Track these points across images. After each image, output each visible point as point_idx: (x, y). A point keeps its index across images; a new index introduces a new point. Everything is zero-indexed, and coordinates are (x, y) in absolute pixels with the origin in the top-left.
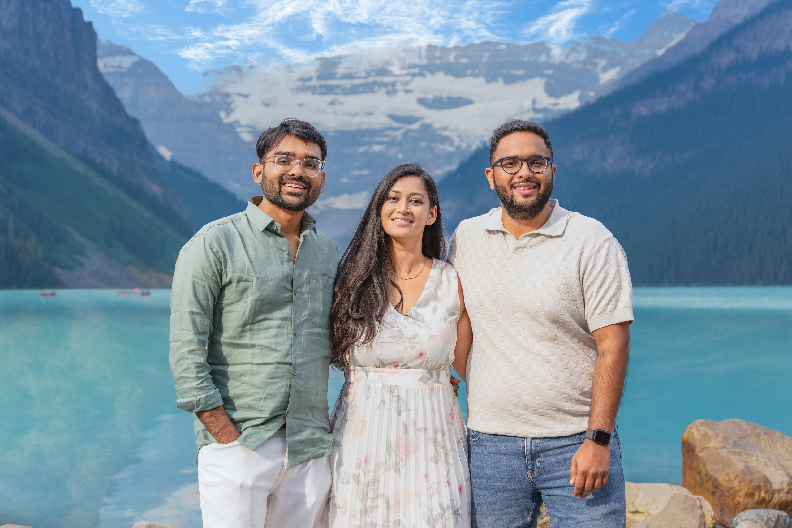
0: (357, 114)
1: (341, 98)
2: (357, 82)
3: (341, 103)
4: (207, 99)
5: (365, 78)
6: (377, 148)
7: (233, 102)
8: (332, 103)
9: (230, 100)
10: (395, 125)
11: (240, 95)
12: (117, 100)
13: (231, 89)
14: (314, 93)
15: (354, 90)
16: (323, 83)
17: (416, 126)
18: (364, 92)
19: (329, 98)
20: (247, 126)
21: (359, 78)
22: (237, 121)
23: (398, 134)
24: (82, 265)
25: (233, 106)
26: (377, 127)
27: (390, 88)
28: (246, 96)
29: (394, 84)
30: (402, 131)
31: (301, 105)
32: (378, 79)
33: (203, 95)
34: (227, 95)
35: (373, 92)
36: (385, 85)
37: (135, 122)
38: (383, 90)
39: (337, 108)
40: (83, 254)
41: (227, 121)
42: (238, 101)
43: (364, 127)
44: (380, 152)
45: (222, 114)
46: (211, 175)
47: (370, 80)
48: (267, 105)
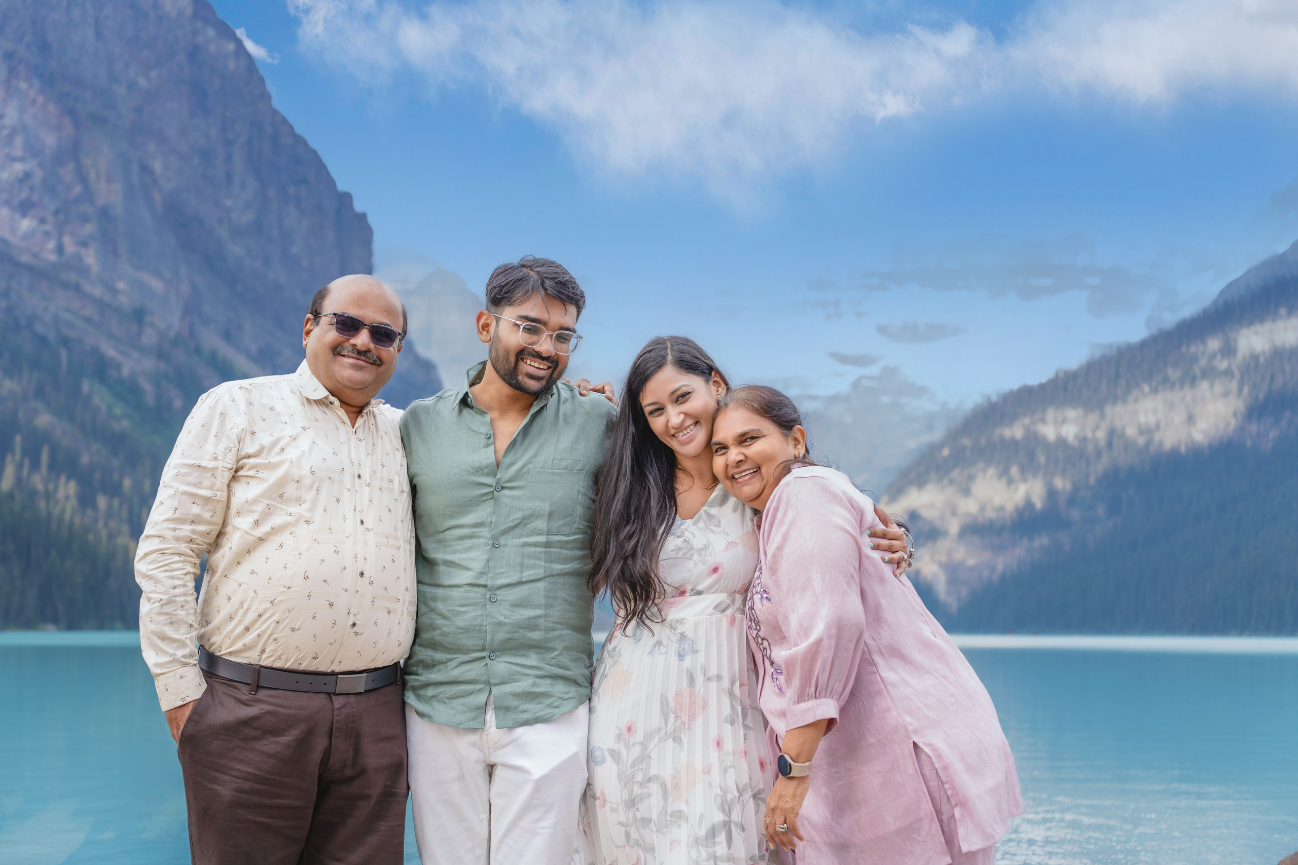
37: (428, 366)
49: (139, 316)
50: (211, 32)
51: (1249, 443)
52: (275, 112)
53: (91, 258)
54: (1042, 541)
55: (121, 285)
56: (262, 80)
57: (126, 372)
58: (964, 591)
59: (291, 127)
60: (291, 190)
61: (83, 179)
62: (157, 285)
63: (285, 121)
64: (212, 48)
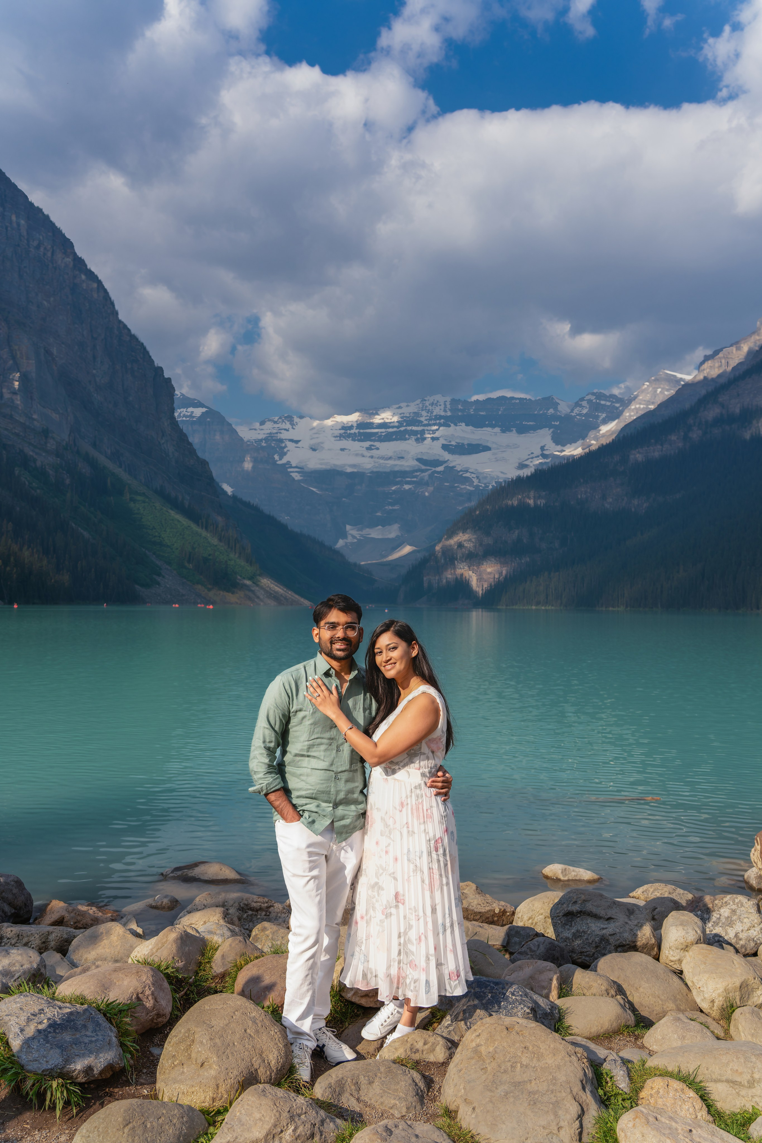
0: (390, 458)
1: (377, 444)
2: (391, 430)
3: (378, 449)
4: (264, 444)
5: (398, 427)
6: (407, 487)
7: (286, 447)
8: (369, 449)
9: (283, 445)
10: (423, 467)
11: (291, 440)
12: (190, 444)
13: (284, 435)
14: (354, 440)
15: (388, 438)
16: (362, 431)
17: (441, 469)
18: (396, 439)
19: (367, 444)
20: (296, 467)
21: (393, 427)
22: (289, 463)
23: (426, 475)
24: (159, 584)
25: (285, 450)
26: (407, 469)
27: (419, 436)
28: (297, 442)
29: (423, 432)
30: (430, 472)
31: (342, 450)
32: (409, 428)
33: (261, 440)
34: (281, 441)
35: (406, 439)
36: (414, 433)
37: (204, 463)
38: (413, 438)
39: (374, 452)
40: (159, 575)
41: (279, 462)
42: (290, 445)
43: (396, 469)
44: (410, 489)
45: (276, 457)
46: (266, 509)
47: (402, 429)
48: (314, 450)
49: (45, 433)
50: (83, 277)
51: (633, 510)
52: (120, 322)
53: (18, 400)
54: (526, 559)
55: (35, 416)
56: (112, 304)
57: (39, 464)
58: (486, 585)
59: (129, 330)
60: (129, 366)
61: (14, 358)
62: (55, 416)
63: (125, 326)
64: (84, 286)
